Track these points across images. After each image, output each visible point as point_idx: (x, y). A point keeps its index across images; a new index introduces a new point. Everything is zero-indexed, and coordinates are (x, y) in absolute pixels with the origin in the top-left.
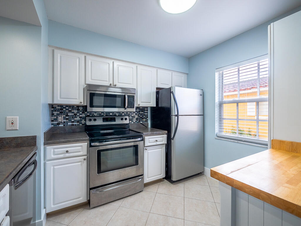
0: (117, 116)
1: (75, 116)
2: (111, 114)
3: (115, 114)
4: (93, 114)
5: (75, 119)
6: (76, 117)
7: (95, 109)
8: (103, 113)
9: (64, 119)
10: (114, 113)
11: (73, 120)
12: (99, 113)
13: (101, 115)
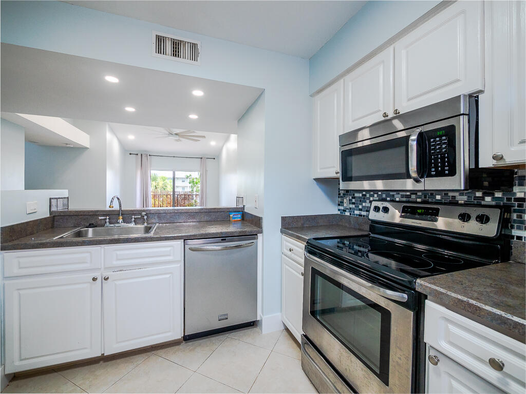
0: (461, 205)
1: (364, 198)
2: (438, 197)
3: (454, 197)
4: (393, 195)
5: (364, 204)
6: (365, 202)
7: (353, 185)
8: (416, 194)
9: (350, 203)
10: (451, 194)
11: (360, 207)
12: (404, 193)
13: (410, 200)
